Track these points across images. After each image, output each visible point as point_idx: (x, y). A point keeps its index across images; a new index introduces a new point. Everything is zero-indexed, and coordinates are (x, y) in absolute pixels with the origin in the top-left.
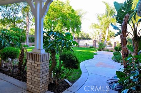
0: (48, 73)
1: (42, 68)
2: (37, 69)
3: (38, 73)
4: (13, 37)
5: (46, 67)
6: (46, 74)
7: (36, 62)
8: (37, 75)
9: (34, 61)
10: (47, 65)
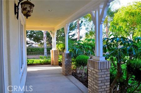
0: (109, 83)
1: (100, 76)
2: (96, 77)
3: (96, 81)
4: (86, 47)
5: (105, 76)
6: (106, 84)
7: (95, 70)
8: (96, 83)
9: (93, 68)
10: (107, 74)
